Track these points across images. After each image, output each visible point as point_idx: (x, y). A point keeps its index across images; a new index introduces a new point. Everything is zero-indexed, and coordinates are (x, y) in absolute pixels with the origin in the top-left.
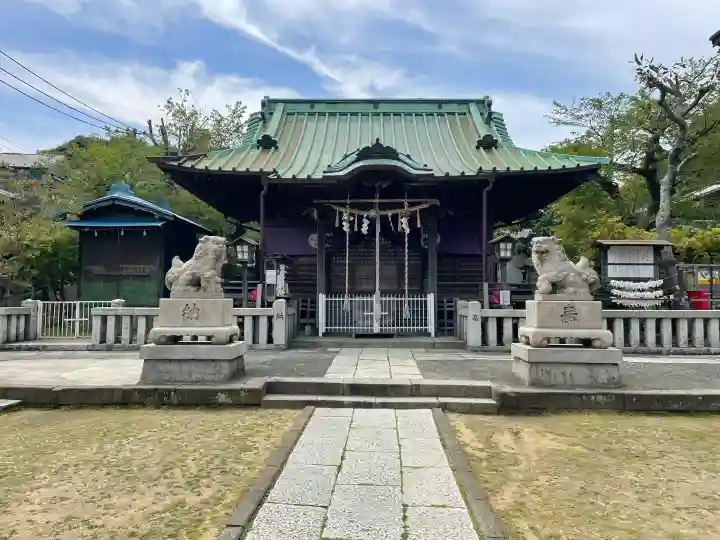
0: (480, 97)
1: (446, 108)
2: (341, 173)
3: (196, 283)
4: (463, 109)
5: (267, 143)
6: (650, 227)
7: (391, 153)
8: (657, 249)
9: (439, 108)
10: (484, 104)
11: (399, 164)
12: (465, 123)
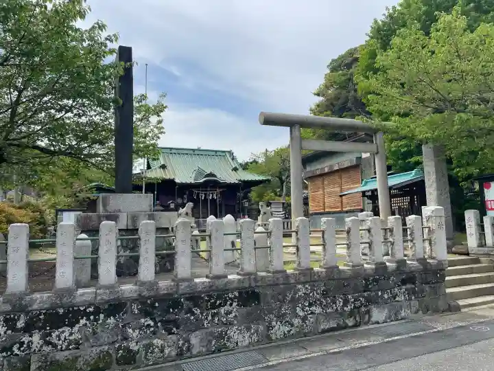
0: (229, 150)
1: (218, 154)
2: (201, 181)
3: (187, 214)
4: (224, 154)
5: (163, 167)
6: (280, 196)
7: (213, 175)
8: (283, 203)
9: (216, 153)
10: (231, 153)
11: (215, 179)
12: (225, 159)
